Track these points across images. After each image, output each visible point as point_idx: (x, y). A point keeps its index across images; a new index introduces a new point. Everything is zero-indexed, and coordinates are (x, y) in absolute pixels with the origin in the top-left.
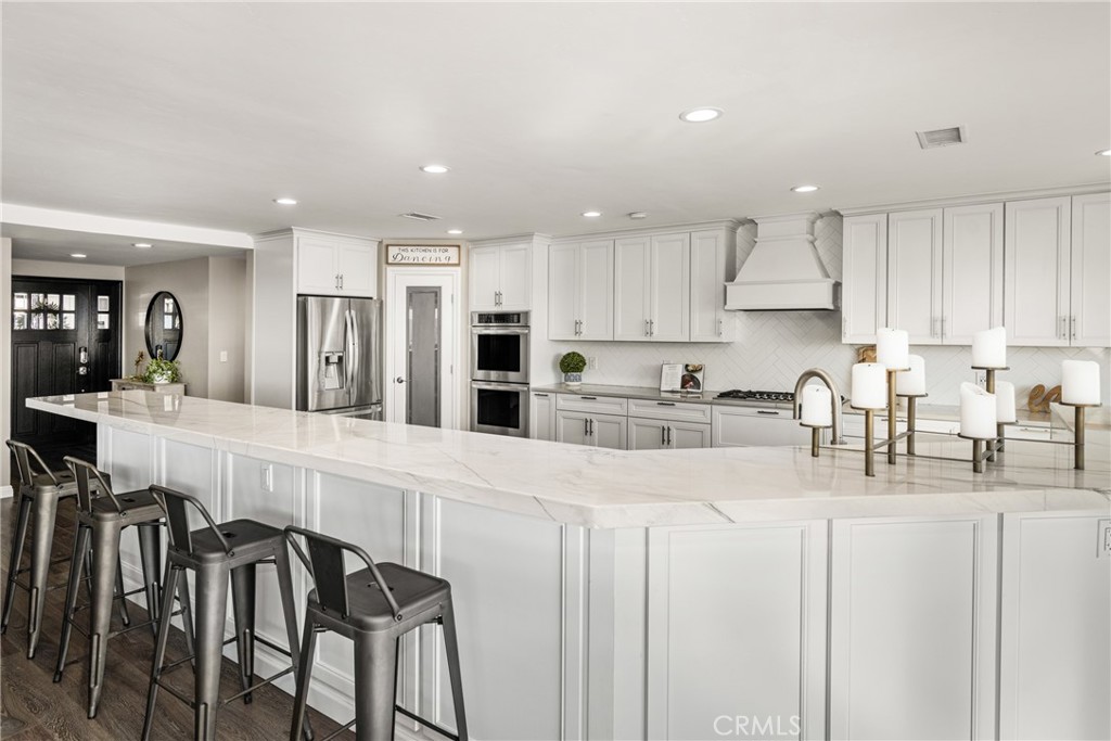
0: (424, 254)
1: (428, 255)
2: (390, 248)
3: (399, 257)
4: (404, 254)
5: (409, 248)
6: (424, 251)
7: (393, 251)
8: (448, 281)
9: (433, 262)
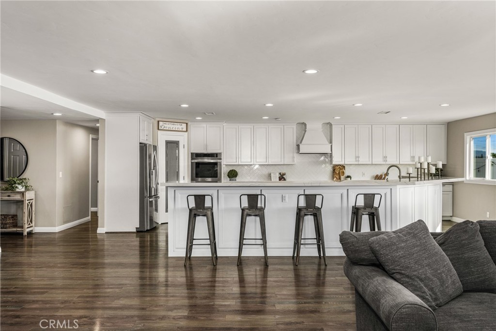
0: (173, 126)
1: (174, 126)
2: (160, 122)
3: (163, 127)
4: (165, 125)
5: (167, 123)
6: (173, 124)
7: (161, 124)
8: (182, 138)
9: (176, 130)
